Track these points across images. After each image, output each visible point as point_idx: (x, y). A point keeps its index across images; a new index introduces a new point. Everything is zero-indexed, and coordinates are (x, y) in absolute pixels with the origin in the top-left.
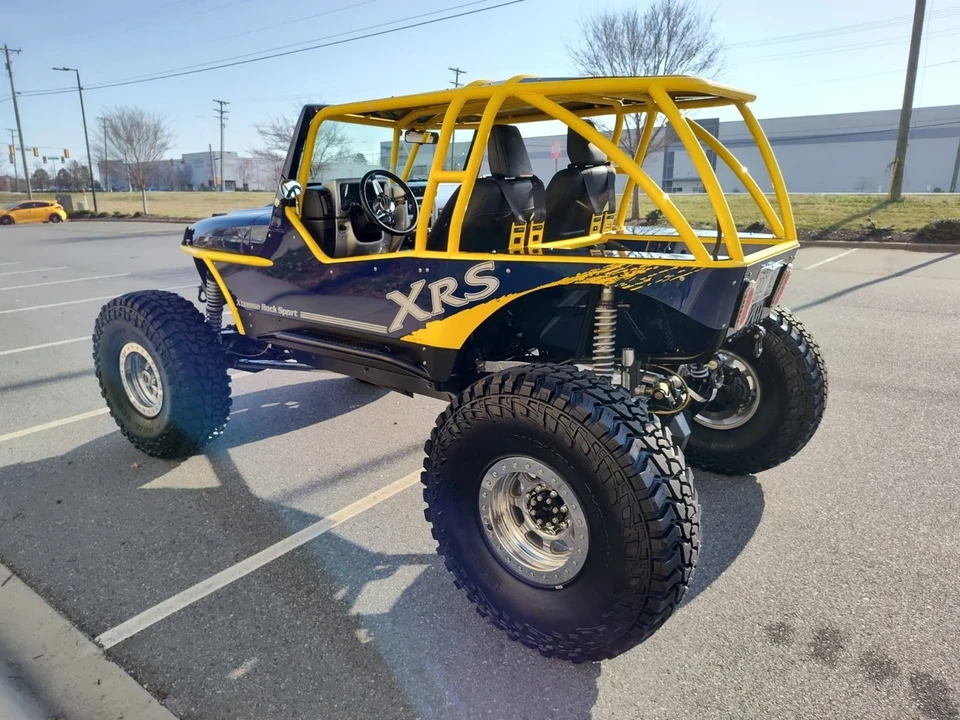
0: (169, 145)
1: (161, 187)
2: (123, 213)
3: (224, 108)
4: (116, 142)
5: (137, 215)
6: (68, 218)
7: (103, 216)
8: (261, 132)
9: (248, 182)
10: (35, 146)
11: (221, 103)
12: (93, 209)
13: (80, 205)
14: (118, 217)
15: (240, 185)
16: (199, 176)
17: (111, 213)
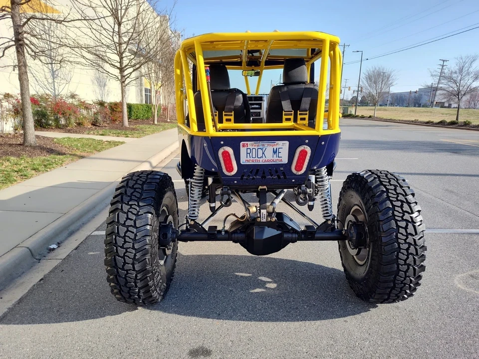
0: (393, 84)
1: (405, 105)
2: (365, 116)
3: (445, 63)
4: (369, 83)
5: (370, 117)
6: (342, 117)
7: (356, 117)
8: (432, 75)
9: (452, 103)
10: (350, 86)
11: (444, 61)
12: (354, 114)
13: (351, 111)
14: (363, 117)
15: (446, 105)
16: (425, 99)
17: (360, 116)
